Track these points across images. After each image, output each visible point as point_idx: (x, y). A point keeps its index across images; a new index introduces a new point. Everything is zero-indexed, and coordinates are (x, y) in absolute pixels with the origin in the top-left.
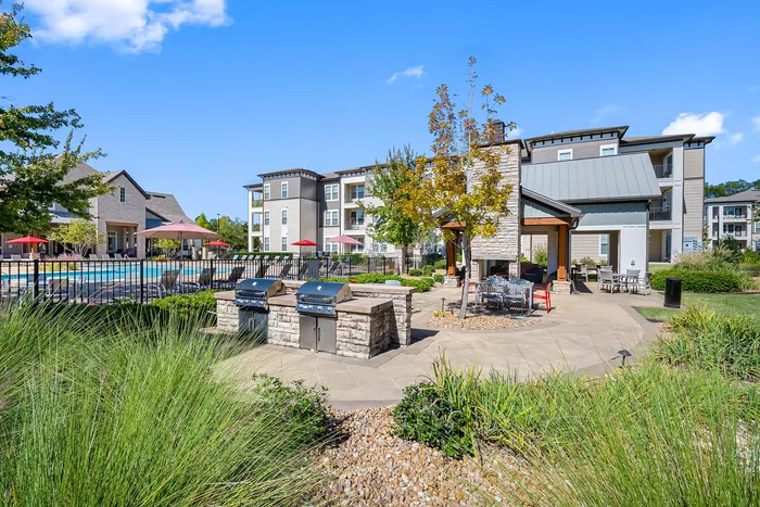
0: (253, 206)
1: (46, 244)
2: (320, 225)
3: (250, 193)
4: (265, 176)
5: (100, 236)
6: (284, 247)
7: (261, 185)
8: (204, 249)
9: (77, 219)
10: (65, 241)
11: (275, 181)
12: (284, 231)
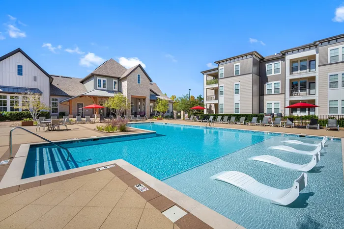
0: (207, 84)
1: (103, 109)
2: (261, 93)
3: (205, 76)
4: (219, 63)
5: (129, 104)
6: (237, 110)
7: (217, 69)
8: (182, 112)
9: (118, 94)
10: (112, 107)
11: (229, 64)
12: (237, 98)
